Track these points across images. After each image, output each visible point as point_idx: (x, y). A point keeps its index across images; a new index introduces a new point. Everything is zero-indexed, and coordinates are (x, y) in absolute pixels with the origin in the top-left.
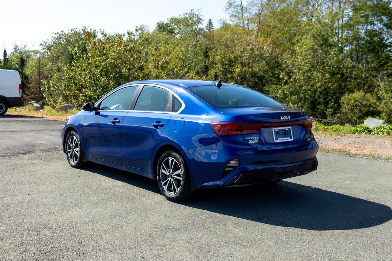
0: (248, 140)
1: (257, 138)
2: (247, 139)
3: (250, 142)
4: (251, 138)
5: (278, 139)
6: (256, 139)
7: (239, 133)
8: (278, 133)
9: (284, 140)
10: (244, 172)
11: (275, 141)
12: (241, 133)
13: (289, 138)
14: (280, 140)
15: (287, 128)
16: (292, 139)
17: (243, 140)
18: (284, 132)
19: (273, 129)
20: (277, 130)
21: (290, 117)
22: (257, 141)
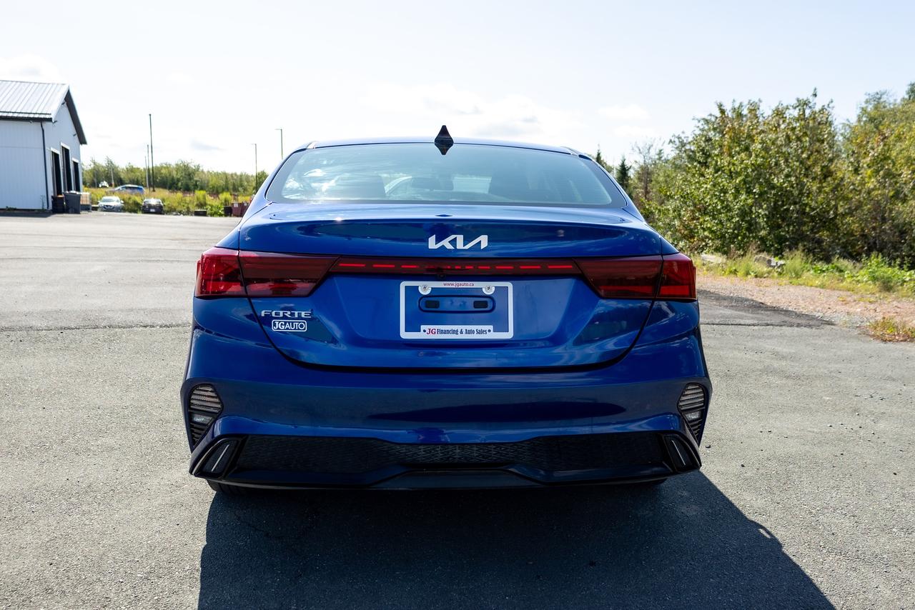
0: (268, 320)
1: (303, 314)
2: (263, 314)
3: (274, 329)
4: (278, 314)
5: (423, 327)
6: (300, 318)
7: (237, 289)
8: (429, 304)
9: (455, 332)
10: (236, 437)
11: (405, 335)
12: (244, 293)
13: (491, 327)
14: (431, 331)
15: (488, 288)
16: (509, 335)
17: (249, 317)
18: (470, 302)
19: (404, 285)
20: (428, 292)
21: (484, 240)
22: (305, 326)
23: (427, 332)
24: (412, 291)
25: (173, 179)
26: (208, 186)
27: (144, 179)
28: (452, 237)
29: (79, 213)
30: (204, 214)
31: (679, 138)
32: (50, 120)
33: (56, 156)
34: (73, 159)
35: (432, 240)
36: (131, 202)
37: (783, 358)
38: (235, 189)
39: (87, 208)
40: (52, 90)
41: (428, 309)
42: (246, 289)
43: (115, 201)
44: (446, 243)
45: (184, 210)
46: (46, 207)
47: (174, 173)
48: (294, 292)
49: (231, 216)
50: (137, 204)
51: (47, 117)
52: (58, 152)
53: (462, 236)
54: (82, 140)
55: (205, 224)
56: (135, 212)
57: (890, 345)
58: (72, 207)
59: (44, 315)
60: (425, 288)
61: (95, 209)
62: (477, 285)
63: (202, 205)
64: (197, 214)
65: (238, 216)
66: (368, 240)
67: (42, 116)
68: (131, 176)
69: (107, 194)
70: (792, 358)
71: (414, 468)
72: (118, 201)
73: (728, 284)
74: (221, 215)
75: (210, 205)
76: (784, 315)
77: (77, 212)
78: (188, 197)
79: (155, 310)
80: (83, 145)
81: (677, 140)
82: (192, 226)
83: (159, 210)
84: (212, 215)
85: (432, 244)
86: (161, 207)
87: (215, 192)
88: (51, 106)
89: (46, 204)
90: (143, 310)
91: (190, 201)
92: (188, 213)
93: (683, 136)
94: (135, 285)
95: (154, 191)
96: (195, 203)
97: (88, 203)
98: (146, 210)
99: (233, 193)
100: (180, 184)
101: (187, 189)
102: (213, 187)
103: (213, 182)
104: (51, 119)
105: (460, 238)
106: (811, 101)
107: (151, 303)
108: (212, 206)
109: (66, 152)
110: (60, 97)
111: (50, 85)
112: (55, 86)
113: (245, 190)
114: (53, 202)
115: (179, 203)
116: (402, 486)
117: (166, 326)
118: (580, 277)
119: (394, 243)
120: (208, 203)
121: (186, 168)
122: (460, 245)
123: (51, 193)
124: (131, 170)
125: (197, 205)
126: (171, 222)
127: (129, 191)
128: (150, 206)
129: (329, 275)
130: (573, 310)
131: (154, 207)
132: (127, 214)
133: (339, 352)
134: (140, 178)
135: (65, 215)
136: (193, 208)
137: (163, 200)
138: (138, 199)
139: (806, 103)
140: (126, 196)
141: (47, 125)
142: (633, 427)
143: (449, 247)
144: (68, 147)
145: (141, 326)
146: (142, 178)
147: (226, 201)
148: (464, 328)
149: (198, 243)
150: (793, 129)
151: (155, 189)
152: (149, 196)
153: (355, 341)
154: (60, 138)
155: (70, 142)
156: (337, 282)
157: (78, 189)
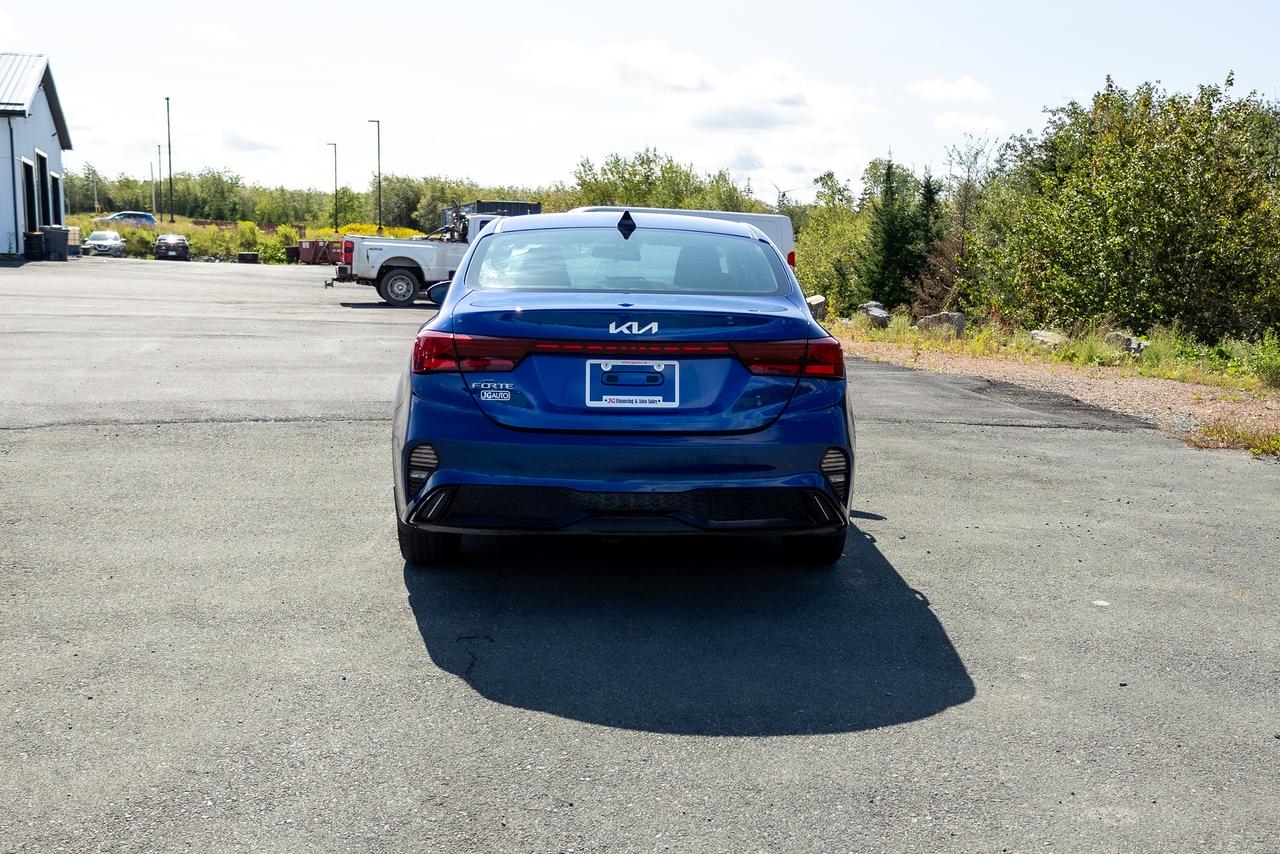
0: (478, 390)
1: (507, 386)
2: (474, 385)
3: (483, 398)
4: (486, 386)
5: (604, 397)
6: (504, 389)
7: (451, 364)
8: (609, 378)
9: (631, 402)
10: (449, 487)
11: (590, 404)
12: (457, 369)
13: (661, 398)
14: (611, 401)
15: (659, 366)
16: (675, 404)
17: (464, 389)
18: (644, 377)
19: (589, 362)
20: (609, 369)
21: (654, 327)
22: (509, 396)
23: (608, 402)
24: (595, 368)
25: (196, 199)
26: (253, 211)
27: (147, 200)
28: (629, 323)
29: (65, 260)
30: (253, 259)
31: (1022, 140)
32: (22, 114)
33: (28, 168)
34: (51, 173)
35: (612, 326)
36: (135, 239)
37: (1050, 462)
38: (299, 217)
39: (76, 252)
40: (24, 63)
41: (610, 383)
42: (459, 365)
43: (111, 238)
44: (624, 329)
45: (221, 252)
46: (14, 251)
47: (198, 191)
48: (488, 368)
49: (297, 263)
50: (144, 242)
51: (18, 108)
52: (31, 163)
53: (637, 323)
54: (66, 144)
55: (263, 277)
56: (142, 255)
57: (1205, 452)
58: (55, 251)
59: (125, 406)
60: (607, 365)
61: (86, 252)
62: (649, 363)
63: (249, 244)
64: (243, 259)
65: (308, 264)
66: (555, 326)
67: (10, 108)
68: (127, 194)
69: (98, 227)
70: (1060, 462)
71: (595, 514)
72: (116, 239)
73: (1048, 375)
74: (280, 261)
75: (262, 244)
76: (1097, 416)
77: (62, 258)
78: (228, 232)
79: (259, 401)
80: (67, 151)
81: (1018, 144)
82: (245, 280)
83: (182, 254)
84: (266, 261)
85: (613, 329)
86: (185, 248)
87: (269, 223)
88: (24, 93)
89: (14, 246)
90: (245, 400)
91: (232, 237)
92: (228, 257)
93: (1027, 137)
94: (214, 369)
95: (172, 221)
96: (239, 242)
97: (77, 243)
98: (162, 253)
99: (296, 224)
100: (207, 208)
101: (220, 217)
102: (263, 213)
103: (263, 204)
104: (24, 111)
105: (635, 325)
106: (1222, 90)
107: (249, 394)
108: (266, 247)
109: (42, 161)
110: (36, 77)
111: (19, 58)
112: (27, 58)
113: (315, 217)
114: (25, 242)
115: (213, 241)
116: (584, 530)
117: (281, 420)
118: (735, 357)
119: (577, 328)
120: (259, 241)
121: (217, 181)
122: (635, 330)
123: (22, 230)
124: (127, 184)
125: (242, 245)
126: (211, 274)
127: (132, 221)
128: (169, 247)
129: (528, 354)
130: (730, 385)
131: (174, 248)
132: (130, 259)
133: (534, 416)
134: (140, 198)
135: (44, 262)
136: (236, 250)
137: (188, 236)
138: (145, 234)
139: (1214, 93)
140: (127, 230)
141: (17, 122)
142: (778, 483)
143: (627, 332)
144: (44, 155)
145: (250, 420)
146: (144, 197)
147: (287, 237)
148: (639, 398)
149: (264, 308)
150: (1193, 134)
151: (176, 217)
152: (165, 231)
153: (548, 407)
154: (34, 140)
155: (47, 146)
156: (535, 361)
157: (58, 221)
